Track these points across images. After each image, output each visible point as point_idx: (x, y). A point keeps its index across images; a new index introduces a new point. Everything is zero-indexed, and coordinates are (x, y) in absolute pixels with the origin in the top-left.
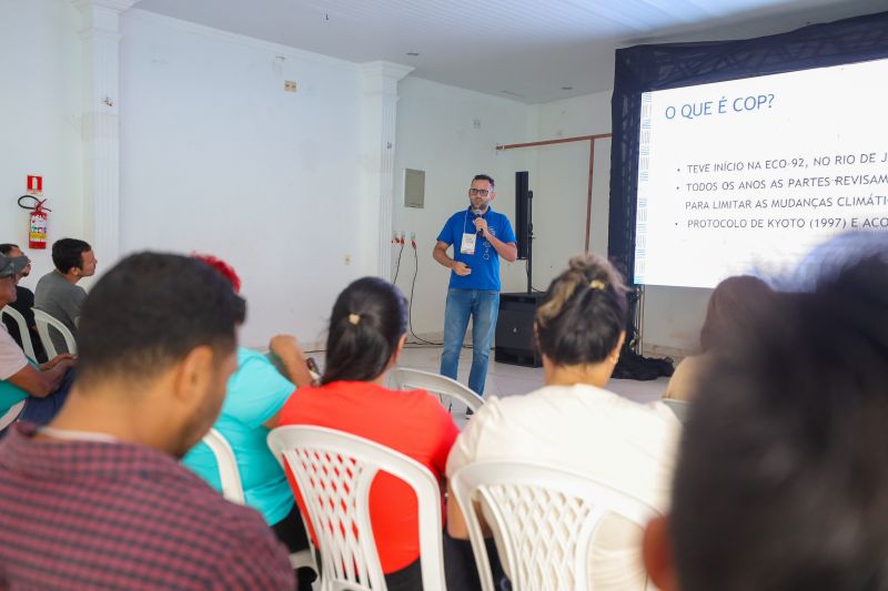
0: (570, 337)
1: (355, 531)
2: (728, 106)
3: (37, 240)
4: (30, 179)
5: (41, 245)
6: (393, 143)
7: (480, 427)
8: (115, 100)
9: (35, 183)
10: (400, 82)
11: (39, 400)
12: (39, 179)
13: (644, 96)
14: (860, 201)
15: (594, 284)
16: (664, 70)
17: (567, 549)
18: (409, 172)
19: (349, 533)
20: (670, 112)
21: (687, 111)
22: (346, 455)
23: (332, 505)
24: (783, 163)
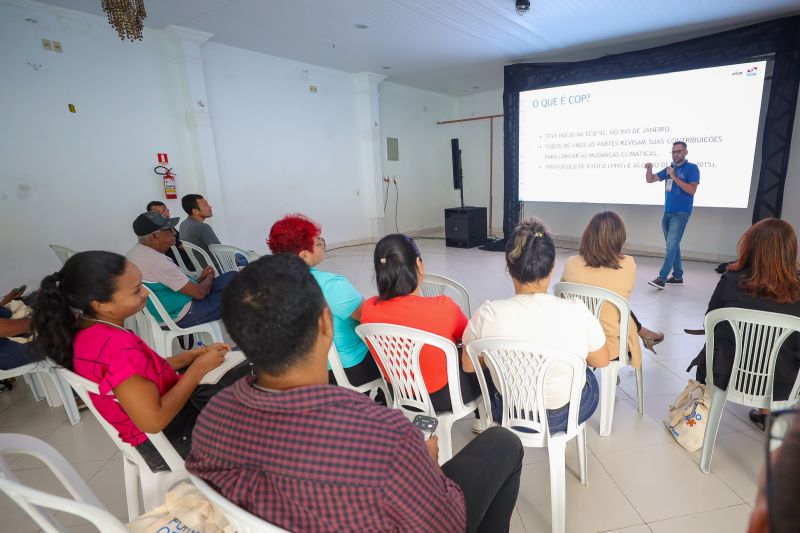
0: (529, 267)
1: (413, 376)
2: (566, 100)
3: (171, 193)
4: (159, 156)
5: (174, 197)
6: (378, 122)
7: (482, 319)
8: (205, 102)
9: (162, 158)
10: (379, 85)
11: (200, 301)
12: (165, 156)
13: (521, 94)
14: (632, 154)
15: (537, 235)
16: (531, 79)
17: (533, 379)
18: (388, 139)
19: (409, 377)
20: (536, 104)
21: (544, 103)
22: (405, 337)
23: (398, 363)
24: (595, 134)
